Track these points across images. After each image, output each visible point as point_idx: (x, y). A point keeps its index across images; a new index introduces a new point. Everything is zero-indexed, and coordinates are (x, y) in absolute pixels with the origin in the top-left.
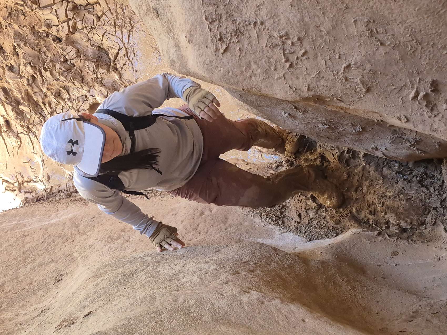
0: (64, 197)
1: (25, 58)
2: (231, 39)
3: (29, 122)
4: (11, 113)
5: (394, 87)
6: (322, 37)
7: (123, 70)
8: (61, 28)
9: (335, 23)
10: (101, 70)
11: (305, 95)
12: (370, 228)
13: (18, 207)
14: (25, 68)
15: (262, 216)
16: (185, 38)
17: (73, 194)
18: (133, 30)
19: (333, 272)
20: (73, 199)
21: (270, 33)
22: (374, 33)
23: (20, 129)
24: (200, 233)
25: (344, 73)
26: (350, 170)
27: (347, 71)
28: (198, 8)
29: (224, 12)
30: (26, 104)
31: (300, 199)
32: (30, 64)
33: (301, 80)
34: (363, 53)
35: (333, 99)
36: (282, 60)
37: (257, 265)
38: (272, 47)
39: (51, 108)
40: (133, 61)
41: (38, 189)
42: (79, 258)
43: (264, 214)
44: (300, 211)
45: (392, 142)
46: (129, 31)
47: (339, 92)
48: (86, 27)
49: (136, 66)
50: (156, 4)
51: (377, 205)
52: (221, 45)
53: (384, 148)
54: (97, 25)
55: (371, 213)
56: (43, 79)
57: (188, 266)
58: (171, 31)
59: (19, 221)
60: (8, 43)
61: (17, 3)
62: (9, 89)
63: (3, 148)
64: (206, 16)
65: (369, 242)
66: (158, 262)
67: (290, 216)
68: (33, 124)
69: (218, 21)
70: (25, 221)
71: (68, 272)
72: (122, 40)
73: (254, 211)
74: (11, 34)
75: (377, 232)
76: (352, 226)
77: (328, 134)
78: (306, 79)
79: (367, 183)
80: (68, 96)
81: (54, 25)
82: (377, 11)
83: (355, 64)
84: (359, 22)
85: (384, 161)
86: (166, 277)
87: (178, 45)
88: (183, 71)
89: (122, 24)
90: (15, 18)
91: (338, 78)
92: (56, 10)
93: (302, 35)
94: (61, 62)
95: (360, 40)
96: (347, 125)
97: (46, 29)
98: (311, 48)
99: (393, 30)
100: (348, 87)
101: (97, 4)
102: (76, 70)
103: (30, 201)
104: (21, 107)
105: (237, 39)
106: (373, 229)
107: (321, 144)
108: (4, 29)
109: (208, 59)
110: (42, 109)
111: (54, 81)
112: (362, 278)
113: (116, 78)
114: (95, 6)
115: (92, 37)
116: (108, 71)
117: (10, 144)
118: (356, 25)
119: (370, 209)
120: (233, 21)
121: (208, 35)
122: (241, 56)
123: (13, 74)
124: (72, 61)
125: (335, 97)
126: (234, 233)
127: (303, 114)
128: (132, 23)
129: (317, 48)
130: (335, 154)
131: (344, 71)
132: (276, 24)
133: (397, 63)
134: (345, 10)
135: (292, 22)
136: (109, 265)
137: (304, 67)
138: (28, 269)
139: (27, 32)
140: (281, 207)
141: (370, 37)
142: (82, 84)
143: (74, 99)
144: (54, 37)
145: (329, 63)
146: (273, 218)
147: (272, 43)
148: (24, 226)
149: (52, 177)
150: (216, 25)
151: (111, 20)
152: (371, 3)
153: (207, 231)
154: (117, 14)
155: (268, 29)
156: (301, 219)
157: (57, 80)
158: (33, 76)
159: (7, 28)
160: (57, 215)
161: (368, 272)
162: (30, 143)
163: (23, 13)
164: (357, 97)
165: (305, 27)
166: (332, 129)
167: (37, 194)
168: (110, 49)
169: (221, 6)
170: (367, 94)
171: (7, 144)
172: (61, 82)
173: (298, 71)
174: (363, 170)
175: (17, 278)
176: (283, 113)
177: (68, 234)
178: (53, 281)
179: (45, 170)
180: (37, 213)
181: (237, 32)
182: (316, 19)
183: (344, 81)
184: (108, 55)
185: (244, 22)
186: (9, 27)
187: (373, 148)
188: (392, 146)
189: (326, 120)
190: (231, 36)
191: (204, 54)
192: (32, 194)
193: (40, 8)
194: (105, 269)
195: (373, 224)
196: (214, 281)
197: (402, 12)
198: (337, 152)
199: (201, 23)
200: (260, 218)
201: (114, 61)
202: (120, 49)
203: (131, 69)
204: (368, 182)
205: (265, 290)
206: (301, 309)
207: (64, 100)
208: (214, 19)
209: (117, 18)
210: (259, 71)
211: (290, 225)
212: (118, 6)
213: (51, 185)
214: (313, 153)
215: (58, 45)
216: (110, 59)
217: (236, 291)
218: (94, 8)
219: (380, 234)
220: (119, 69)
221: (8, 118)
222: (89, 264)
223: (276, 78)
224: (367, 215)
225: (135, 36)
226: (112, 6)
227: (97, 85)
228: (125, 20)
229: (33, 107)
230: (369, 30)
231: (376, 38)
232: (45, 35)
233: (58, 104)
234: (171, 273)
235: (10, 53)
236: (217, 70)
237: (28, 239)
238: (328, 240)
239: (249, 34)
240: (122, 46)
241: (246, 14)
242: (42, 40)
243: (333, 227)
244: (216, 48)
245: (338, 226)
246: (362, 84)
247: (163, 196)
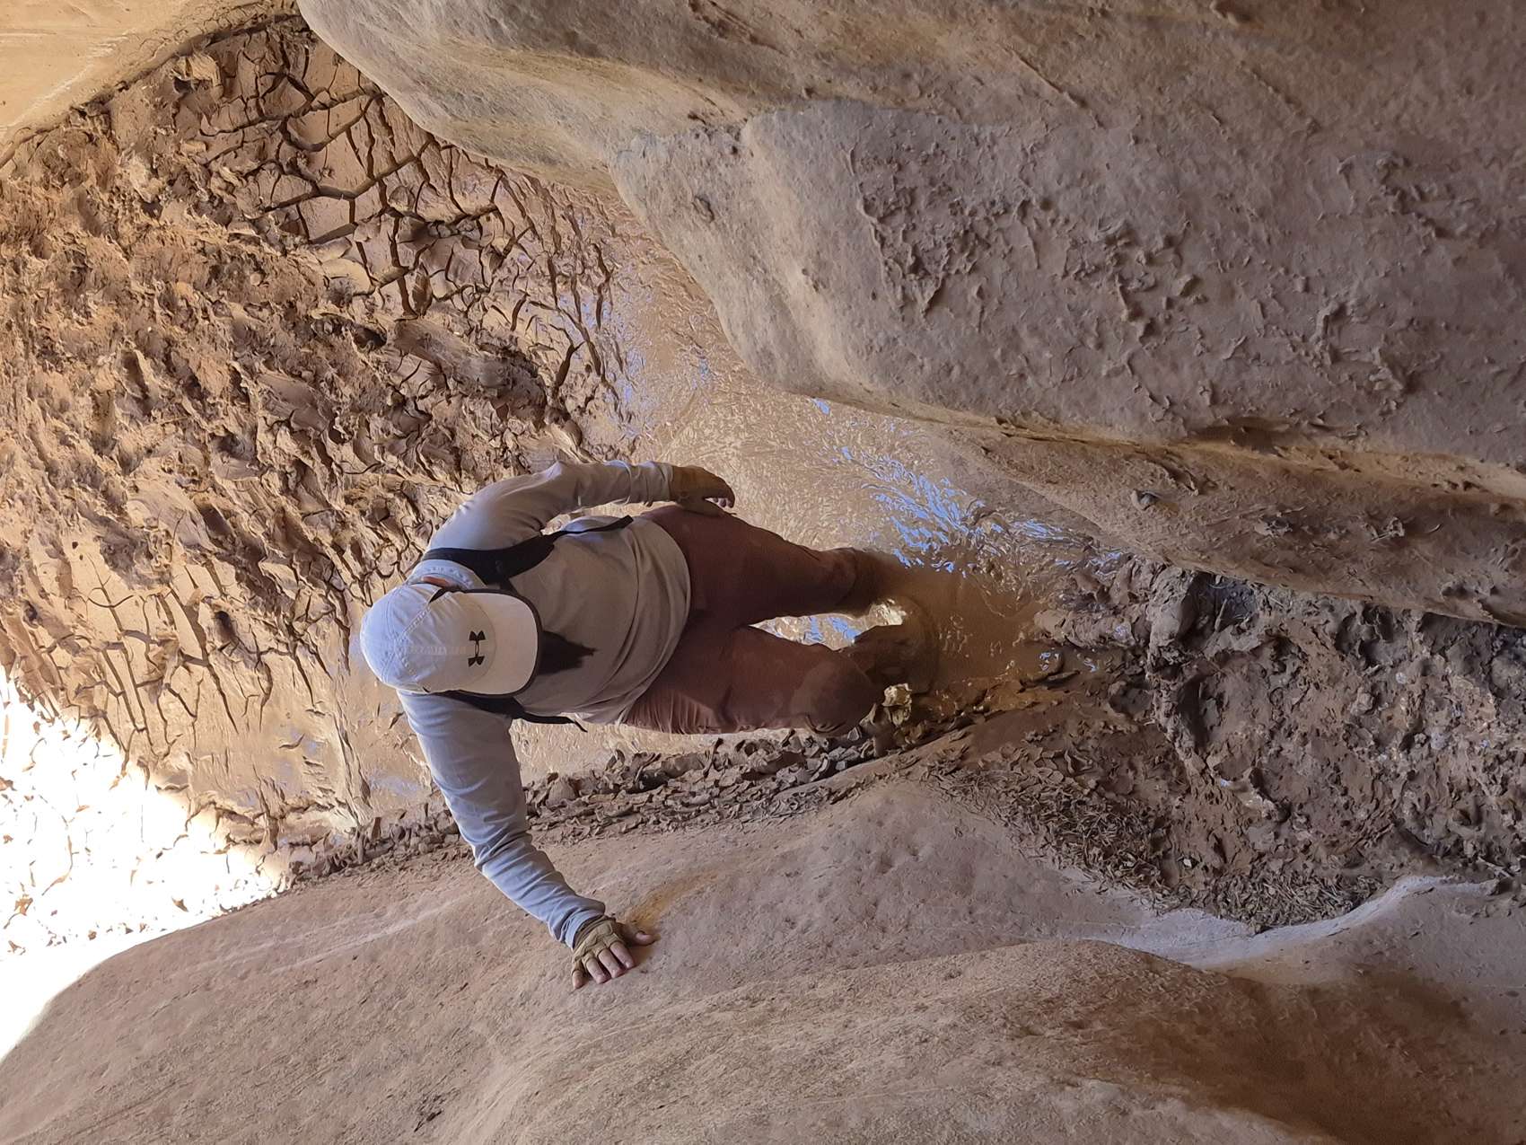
0: (421, 847)
1: (271, 406)
2: (949, 262)
3: (293, 613)
4: (235, 589)
5: (1496, 369)
6: (1243, 228)
7: (586, 416)
8: (379, 302)
9: (1280, 181)
10: (514, 423)
11: (1202, 420)
12: (1469, 870)
13: (274, 895)
14: (271, 438)
15: (1090, 860)
16: (802, 277)
17: (450, 838)
18: (612, 287)
19: (1353, 1019)
20: (452, 852)
21: (1075, 232)
22: (1413, 199)
23: (265, 639)
24: (884, 930)
25: (1325, 337)
26: (1377, 678)
27: (1336, 331)
28: (840, 175)
29: (922, 181)
30: (281, 554)
31: (1216, 792)
32: (288, 424)
33: (1186, 370)
34: (1383, 265)
35: (1298, 424)
36: (1121, 312)
37: (1091, 1007)
38: (1083, 274)
39: (361, 561)
40: (617, 385)
41: (334, 832)
42: (491, 1041)
43: (1096, 851)
44: (1219, 832)
45: (1515, 566)
46: (599, 289)
47: (1317, 401)
48: (460, 291)
49: (630, 400)
50: (702, 181)
51: (1484, 788)
52: (921, 285)
53: (1488, 588)
54: (496, 280)
55: (1465, 819)
56: (331, 470)
57: (861, 1024)
58: (754, 258)
59: (283, 938)
60: (215, 364)
61: (237, 236)
62: (223, 511)
63: (214, 705)
64: (865, 199)
65: (1468, 917)
66: (759, 1023)
67: (1187, 850)
68: (306, 618)
69: (904, 212)
70: (301, 937)
71: (457, 1086)
72: (576, 320)
73: (1059, 843)
74: (220, 333)
75: (1495, 882)
76: (1406, 870)
77: (1290, 555)
78: (1203, 368)
79: (1442, 718)
80: (413, 517)
81: (355, 295)
82: (1416, 129)
83: (1361, 303)
84: (1358, 172)
85: (1493, 640)
86: (794, 1060)
87: (780, 300)
88: (799, 382)
89: (574, 269)
90: (232, 283)
91: (1307, 354)
92: (359, 245)
93: (1177, 230)
94: (386, 412)
95: (1367, 227)
96: (1354, 519)
97: (332, 308)
98: (1209, 266)
99: (1472, 183)
100: (1342, 381)
101: (491, 215)
102: (436, 430)
103: (311, 874)
104: (266, 566)
105: (969, 261)
106: (1478, 874)
107: (1270, 598)
108: (201, 320)
109: (881, 335)
110: (333, 566)
111: (368, 473)
112: (1455, 1038)
113: (566, 446)
114: (483, 220)
115: (481, 321)
116: (539, 424)
117: (235, 692)
118: (1352, 180)
119: (1461, 805)
120: (952, 206)
121: (877, 260)
122: (986, 314)
123: (234, 461)
124: (419, 403)
125: (1304, 419)
126: (1001, 920)
127: (1201, 493)
128: (607, 263)
129: (1231, 266)
130: (1320, 632)
131: (1325, 329)
132: (1091, 202)
133: (1498, 290)
134: (1309, 136)
135: (1143, 190)
136: (598, 1045)
137: (1193, 328)
138: (326, 1089)
139: (271, 323)
140: (1152, 826)
141: (1399, 214)
142: (457, 475)
143: (434, 524)
144: (360, 332)
145: (1274, 307)
146: (1129, 864)
147: (1083, 264)
148: (301, 952)
149: (379, 786)
150: (901, 225)
151: (537, 259)
152: (1392, 105)
153: (908, 920)
154: (557, 239)
155: (1067, 221)
156: (1225, 861)
157: (377, 467)
158: (298, 464)
159: (208, 318)
160: (402, 909)
161: (1476, 1016)
162: (301, 682)
163: (256, 263)
164: (1377, 411)
165: (1186, 204)
166: (1306, 539)
167: (331, 847)
168: (540, 353)
169: (912, 163)
170: (1411, 398)
171: (228, 692)
172: (389, 475)
173: (1175, 344)
174: (1424, 674)
175: (294, 1120)
176: (1134, 496)
177: (445, 966)
178: (414, 1120)
179: (354, 765)
180: (338, 906)
181: (970, 240)
182: (1221, 173)
183: (1328, 361)
184: (534, 374)
185: (988, 205)
186: (216, 313)
187: (1448, 592)
188: (1514, 580)
189: (1282, 510)
190: (950, 252)
191: (867, 321)
192: (314, 848)
193: (310, 242)
194: (587, 1060)
195: (1476, 856)
196: (956, 1061)
197: (1494, 123)
198: (1327, 622)
199: (853, 223)
200: (1084, 866)
201: (556, 390)
202: (572, 350)
203: (612, 411)
204: (1445, 712)
205: (1130, 1076)
206: (1255, 1126)
207: (401, 531)
208: (893, 207)
209: (559, 252)
210: (1048, 355)
211: (1188, 884)
212: (558, 213)
213: (375, 814)
214: (1244, 631)
215: (372, 354)
216: (541, 385)
217: (1031, 1082)
218: (481, 229)
219: (1503, 887)
220: (575, 415)
221: (225, 605)
222: (529, 1054)
223: (1104, 373)
224: (1455, 827)
225: (618, 306)
226: (538, 216)
227: (505, 471)
228: (583, 257)
229: (302, 565)
230: (1394, 192)
231: (1419, 216)
232: (331, 328)
233: (383, 547)
234: (806, 1049)
235: (221, 397)
236: (911, 366)
237: (315, 994)
238: (1326, 921)
239: (1007, 243)
240: (578, 338)
241: (993, 179)
242: (320, 346)
243: (1339, 878)
244: (905, 297)
245: (1356, 871)
246: (1389, 367)
247: (748, 817)
